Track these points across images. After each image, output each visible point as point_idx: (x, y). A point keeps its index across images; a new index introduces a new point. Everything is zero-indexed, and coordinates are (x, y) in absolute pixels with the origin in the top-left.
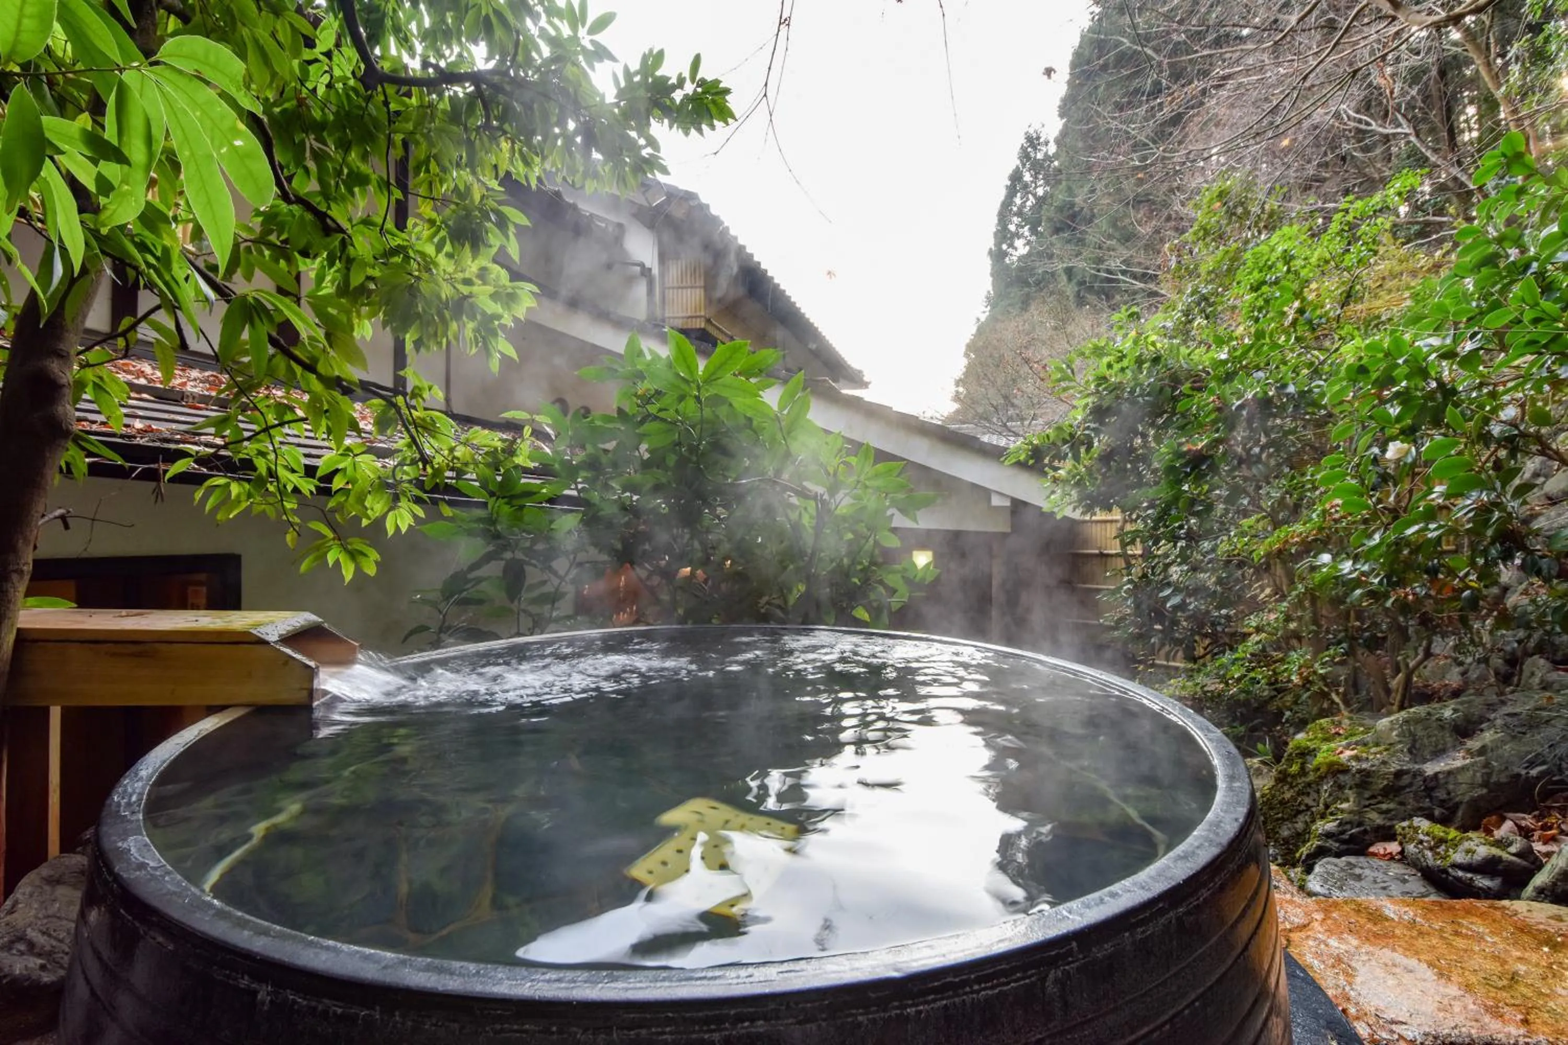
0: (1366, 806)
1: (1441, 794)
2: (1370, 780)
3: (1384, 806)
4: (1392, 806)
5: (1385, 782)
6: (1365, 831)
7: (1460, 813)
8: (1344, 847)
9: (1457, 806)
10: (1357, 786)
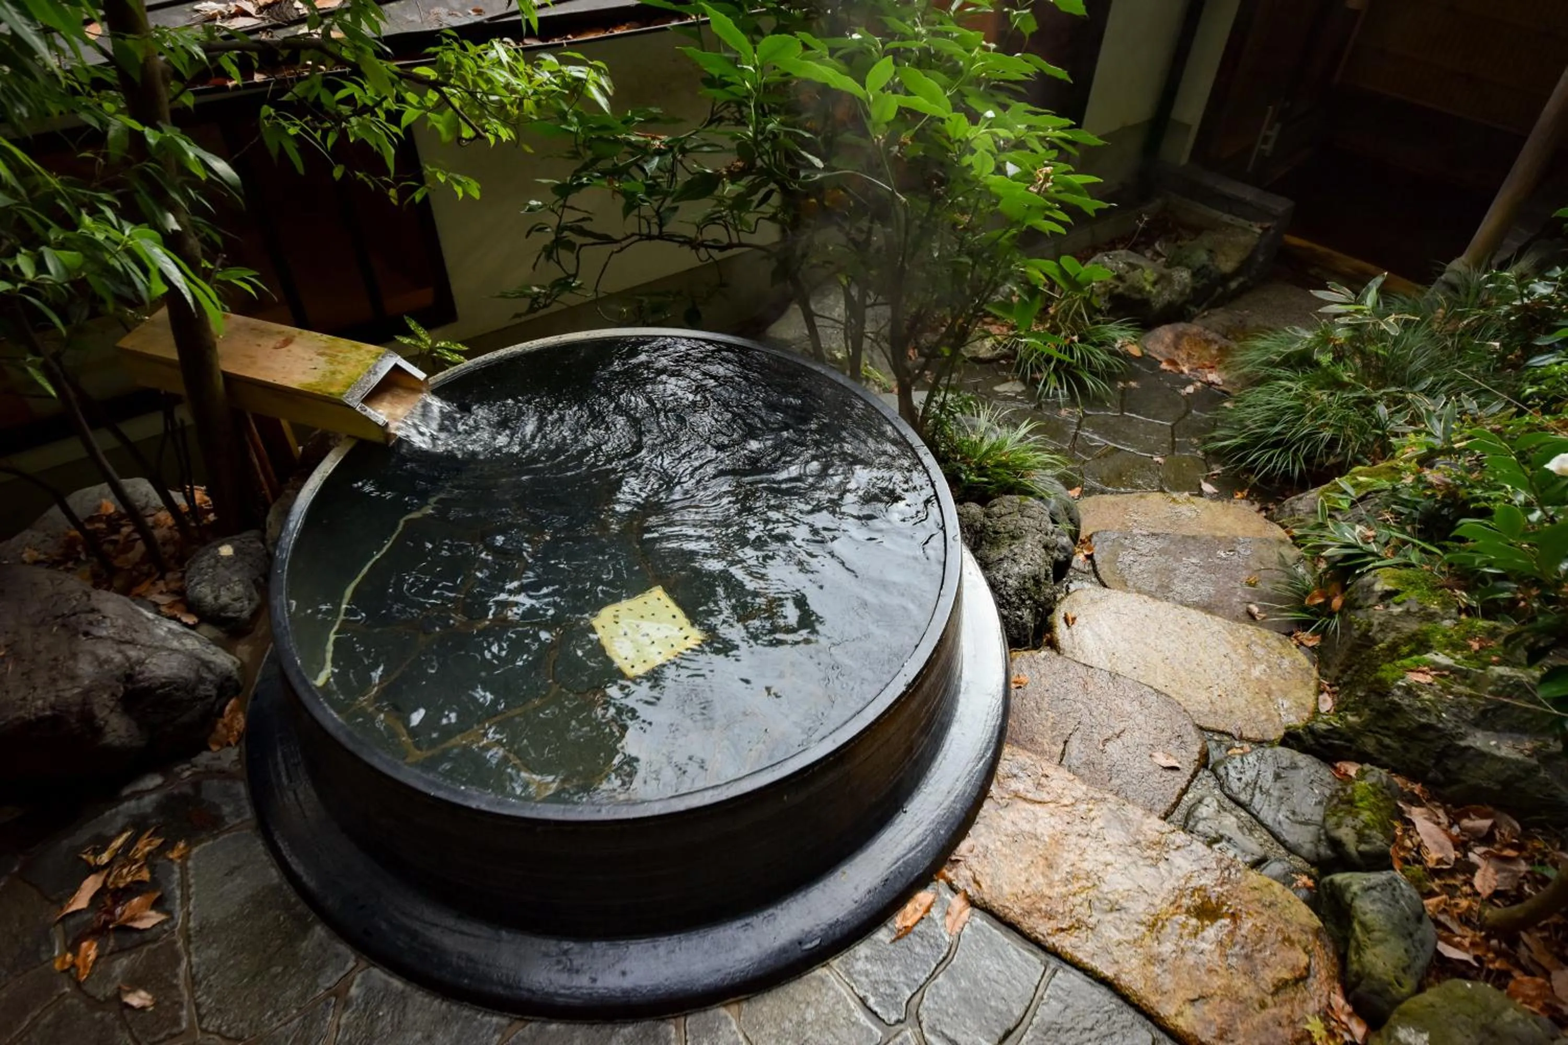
0: (1370, 731)
1: (1452, 765)
2: (1396, 715)
3: (1387, 741)
4: (1395, 745)
5: (1405, 725)
6: (1349, 749)
7: (1455, 788)
8: (1318, 748)
9: (1458, 781)
10: (1379, 712)
